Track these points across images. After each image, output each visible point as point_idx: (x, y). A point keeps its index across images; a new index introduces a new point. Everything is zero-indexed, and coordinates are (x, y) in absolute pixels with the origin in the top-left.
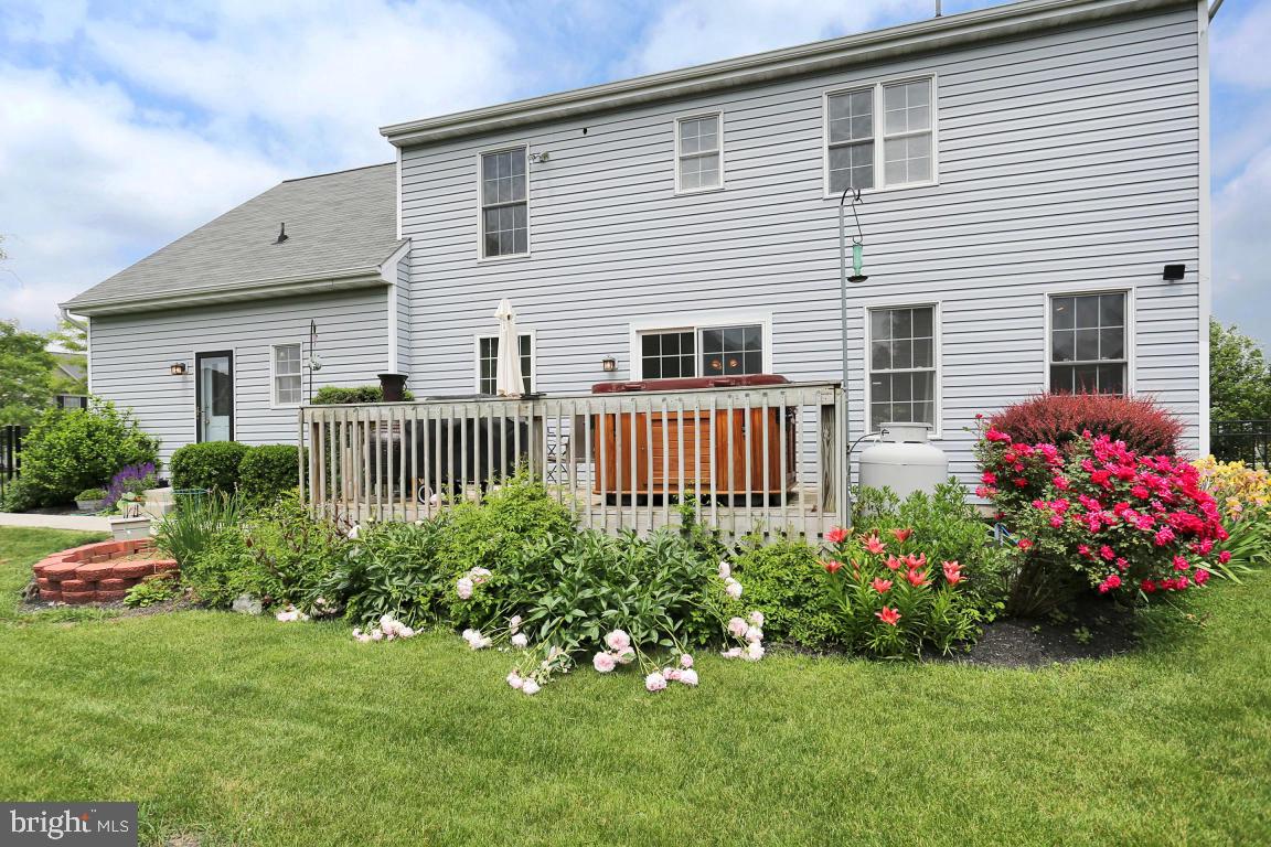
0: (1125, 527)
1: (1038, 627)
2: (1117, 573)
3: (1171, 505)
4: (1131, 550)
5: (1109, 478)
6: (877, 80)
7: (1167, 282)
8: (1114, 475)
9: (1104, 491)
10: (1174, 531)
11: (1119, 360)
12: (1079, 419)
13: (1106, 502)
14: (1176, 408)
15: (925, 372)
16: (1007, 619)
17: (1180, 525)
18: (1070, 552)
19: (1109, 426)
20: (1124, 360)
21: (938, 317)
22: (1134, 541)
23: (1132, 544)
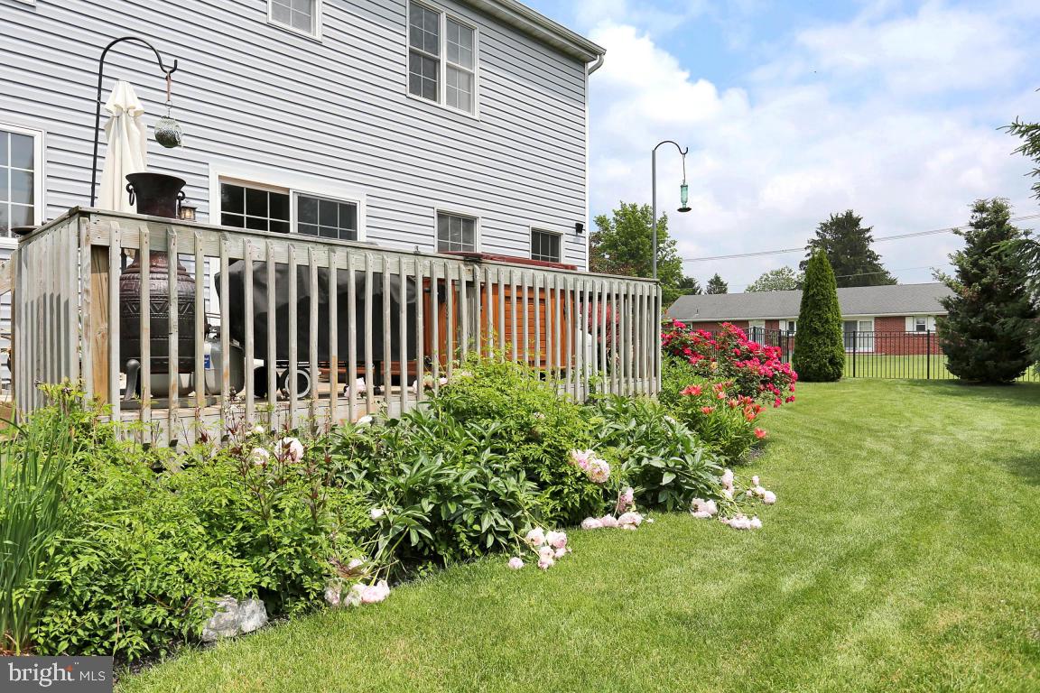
6: (445, 9)
7: (575, 233)
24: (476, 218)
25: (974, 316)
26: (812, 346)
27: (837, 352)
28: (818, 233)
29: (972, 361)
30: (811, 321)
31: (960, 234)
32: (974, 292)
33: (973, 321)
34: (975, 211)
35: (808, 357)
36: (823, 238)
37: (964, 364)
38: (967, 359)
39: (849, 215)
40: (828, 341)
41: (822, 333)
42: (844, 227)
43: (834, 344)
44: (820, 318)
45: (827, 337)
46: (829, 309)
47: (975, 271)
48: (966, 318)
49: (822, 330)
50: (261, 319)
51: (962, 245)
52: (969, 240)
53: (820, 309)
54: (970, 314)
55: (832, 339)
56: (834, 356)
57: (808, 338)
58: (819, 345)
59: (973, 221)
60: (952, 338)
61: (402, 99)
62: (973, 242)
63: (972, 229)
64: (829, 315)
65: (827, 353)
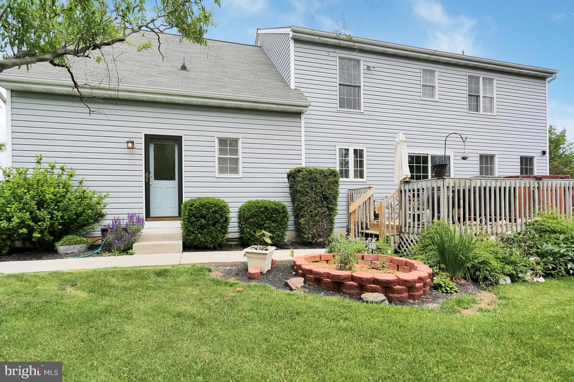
6: (482, 75)
21: (496, 159)
24: (495, 155)
50: (459, 207)
61: (466, 114)
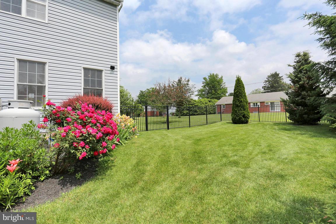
0: (88, 134)
1: (62, 177)
2: (86, 151)
3: (103, 125)
4: (90, 142)
5: (85, 117)
7: (111, 70)
8: (87, 116)
9: (84, 122)
10: (102, 133)
11: (101, 88)
12: (88, 102)
13: (84, 125)
14: (111, 99)
15: (42, 86)
16: (50, 177)
17: (104, 131)
18: (70, 146)
19: (96, 105)
20: (102, 89)
22: (91, 139)
23: (90, 140)
25: (298, 97)
26: (236, 111)
27: (246, 113)
28: (267, 78)
29: (297, 115)
30: (236, 102)
31: (291, 66)
32: (296, 87)
33: (296, 99)
34: (296, 57)
35: (235, 115)
36: (269, 80)
37: (295, 117)
38: (295, 114)
39: (276, 73)
40: (242, 109)
41: (240, 106)
42: (274, 76)
43: (245, 110)
44: (239, 101)
45: (242, 107)
46: (242, 97)
47: (296, 79)
48: (294, 98)
49: (239, 105)
51: (292, 70)
52: (295, 68)
53: (238, 97)
54: (295, 96)
55: (243, 108)
56: (244, 114)
57: (235, 108)
58: (239, 110)
59: (296, 61)
60: (289, 106)
62: (296, 69)
63: (295, 64)
64: (242, 99)
65: (242, 113)
